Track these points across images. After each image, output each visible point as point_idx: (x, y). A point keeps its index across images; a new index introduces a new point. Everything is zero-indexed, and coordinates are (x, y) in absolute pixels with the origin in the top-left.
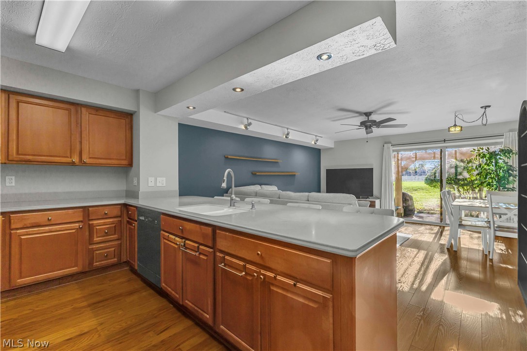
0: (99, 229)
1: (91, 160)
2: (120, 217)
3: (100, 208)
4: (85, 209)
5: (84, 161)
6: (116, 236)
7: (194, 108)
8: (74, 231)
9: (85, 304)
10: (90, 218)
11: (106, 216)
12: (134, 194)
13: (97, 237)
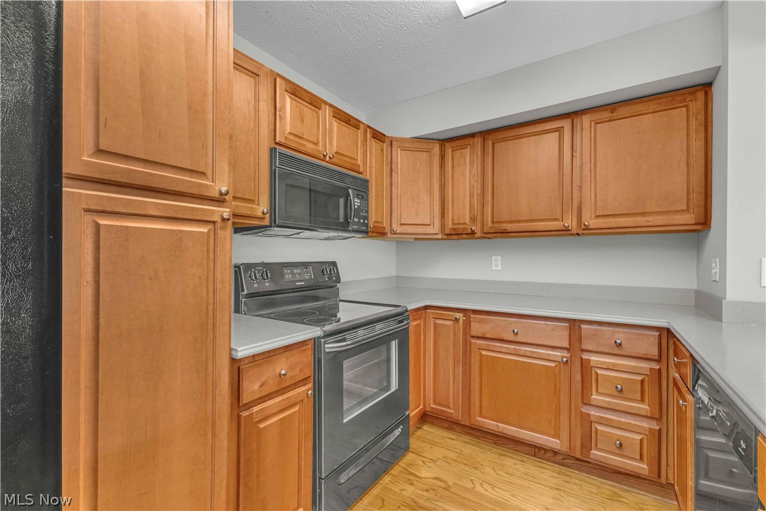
0: (601, 374)
1: (599, 220)
2: (657, 360)
3: (605, 329)
4: (574, 325)
5: (584, 224)
6: (644, 408)
8: (553, 365)
10: (583, 347)
11: (617, 350)
13: (599, 393)
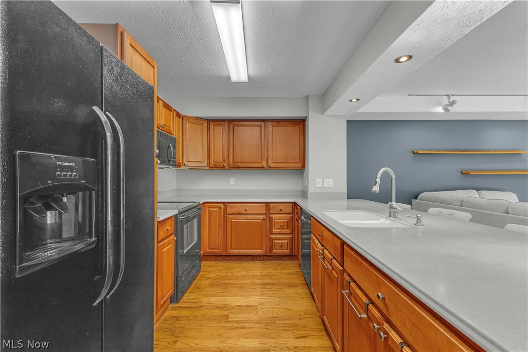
0: (276, 222)
1: (274, 164)
2: (292, 214)
3: (277, 204)
4: (267, 204)
5: (269, 165)
6: (288, 231)
7: (358, 100)
8: (260, 221)
9: (259, 282)
10: (271, 212)
11: (281, 212)
12: (304, 194)
13: (275, 229)
